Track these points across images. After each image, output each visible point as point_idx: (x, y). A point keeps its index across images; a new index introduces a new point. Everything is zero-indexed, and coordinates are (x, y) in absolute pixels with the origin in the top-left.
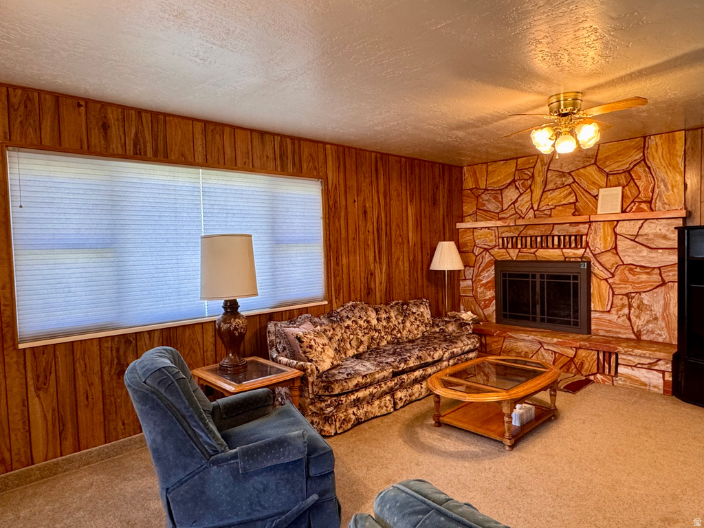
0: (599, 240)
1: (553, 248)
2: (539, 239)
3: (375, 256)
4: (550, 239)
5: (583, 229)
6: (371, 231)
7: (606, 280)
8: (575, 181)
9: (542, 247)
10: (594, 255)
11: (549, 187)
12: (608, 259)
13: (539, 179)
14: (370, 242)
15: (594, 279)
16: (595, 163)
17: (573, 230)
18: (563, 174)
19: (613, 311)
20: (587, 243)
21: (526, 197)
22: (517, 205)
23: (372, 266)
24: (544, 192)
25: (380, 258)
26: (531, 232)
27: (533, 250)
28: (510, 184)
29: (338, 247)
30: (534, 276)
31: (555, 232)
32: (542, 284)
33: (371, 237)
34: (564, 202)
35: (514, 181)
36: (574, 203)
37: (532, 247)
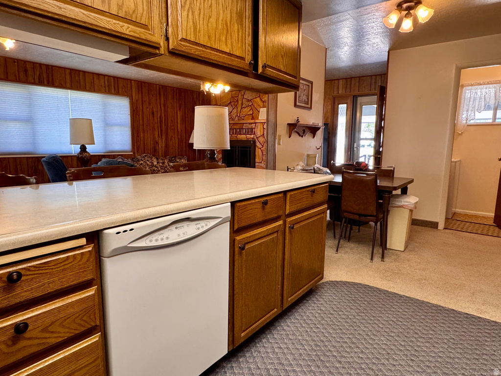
0: (259, 131)
1: (243, 134)
2: (238, 130)
3: (159, 134)
4: (242, 130)
5: (253, 125)
6: (156, 122)
7: (260, 148)
8: (252, 104)
9: (239, 134)
10: (257, 138)
11: (243, 106)
12: (261, 139)
13: (240, 102)
14: (156, 128)
15: (257, 148)
16: (259, 97)
17: (250, 126)
18: (248, 101)
19: (263, 162)
20: (255, 132)
21: (235, 111)
22: (232, 114)
23: (157, 139)
24: (242, 108)
25: (161, 135)
26: (235, 127)
27: (236, 135)
28: (229, 104)
29: (138, 128)
30: (236, 147)
31: (244, 127)
32: (238, 150)
33: (156, 125)
34: (249, 114)
35: (231, 102)
36: (252, 114)
37: (236, 134)
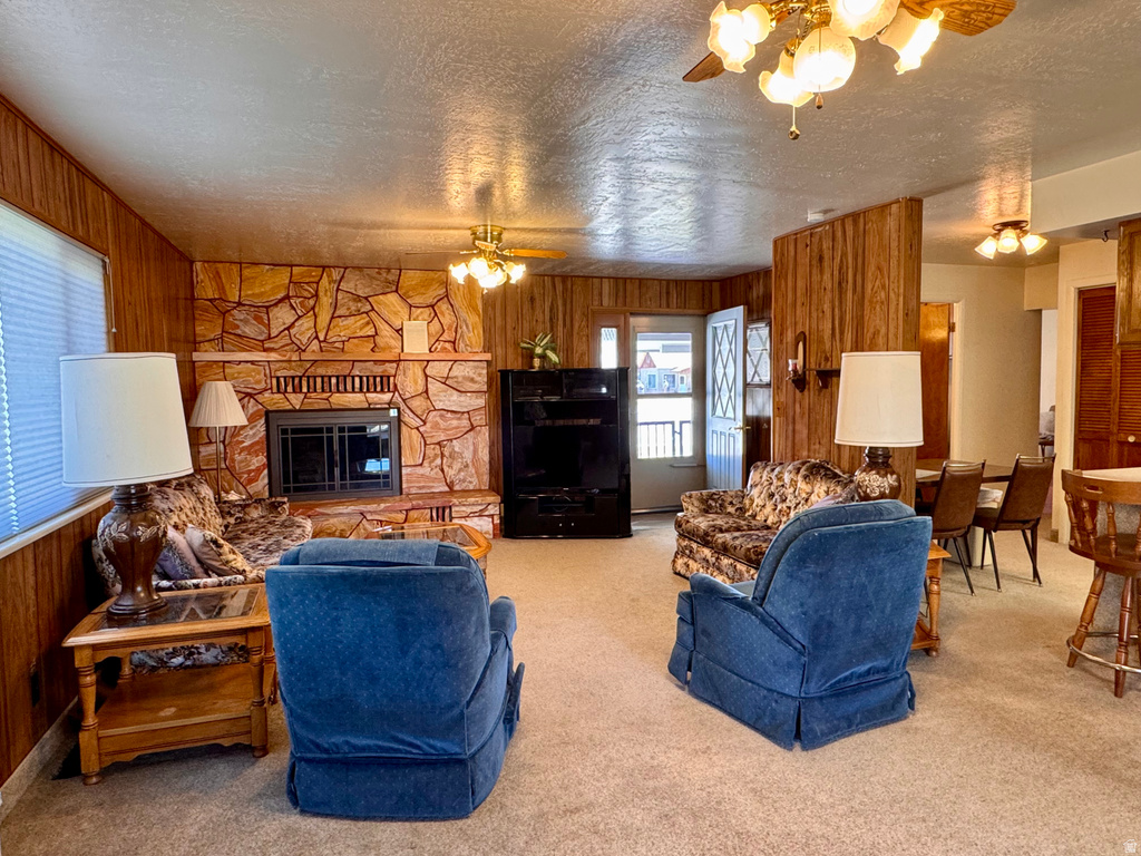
0: (410, 381)
1: (353, 391)
2: (334, 381)
4: (349, 380)
5: (391, 368)
7: (417, 428)
8: (373, 309)
9: (338, 391)
10: (404, 400)
11: (338, 313)
12: (417, 404)
13: (326, 300)
15: (404, 428)
16: (396, 291)
17: (378, 370)
18: (358, 298)
19: (426, 464)
20: (395, 386)
21: (307, 323)
22: (293, 331)
24: (333, 318)
26: (321, 371)
27: (325, 395)
28: (281, 301)
30: (330, 430)
31: (356, 372)
32: (342, 439)
34: (361, 334)
35: (287, 297)
36: (373, 336)
37: (323, 391)
